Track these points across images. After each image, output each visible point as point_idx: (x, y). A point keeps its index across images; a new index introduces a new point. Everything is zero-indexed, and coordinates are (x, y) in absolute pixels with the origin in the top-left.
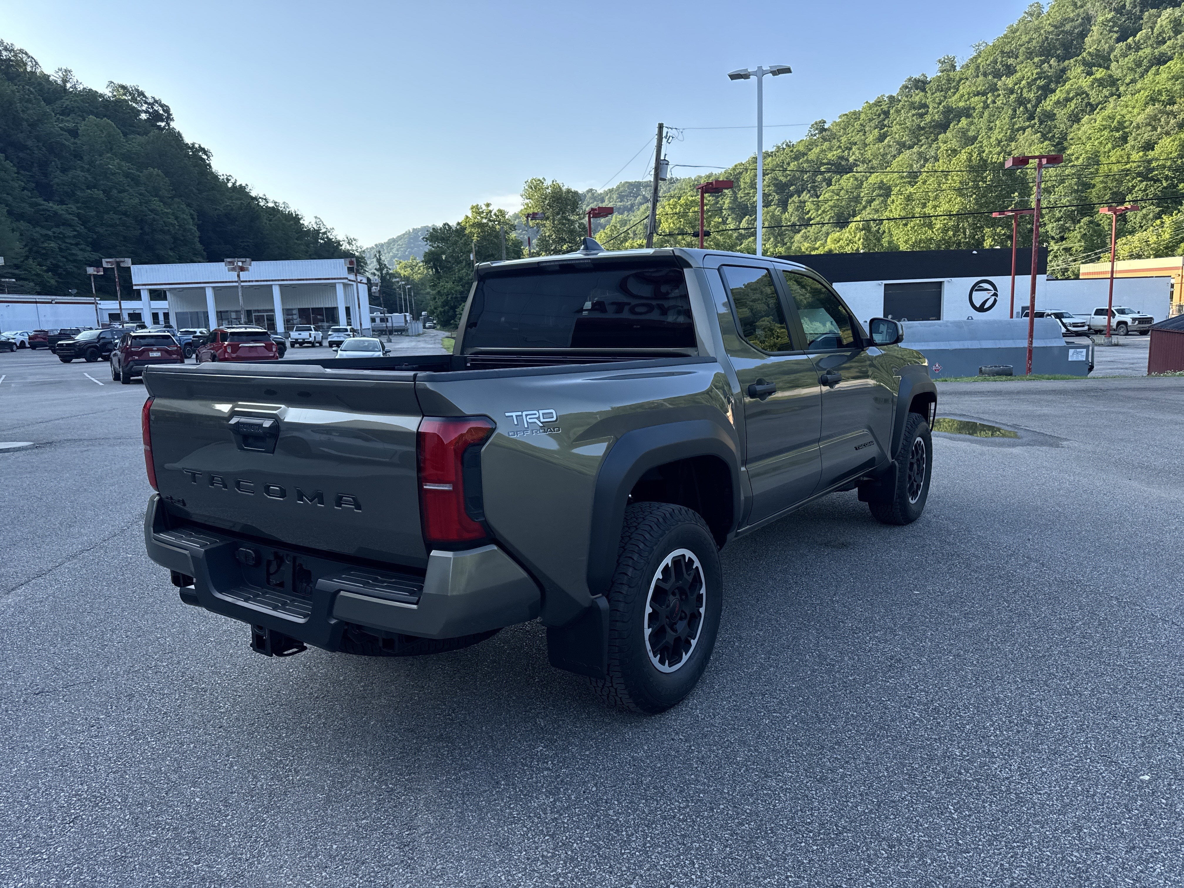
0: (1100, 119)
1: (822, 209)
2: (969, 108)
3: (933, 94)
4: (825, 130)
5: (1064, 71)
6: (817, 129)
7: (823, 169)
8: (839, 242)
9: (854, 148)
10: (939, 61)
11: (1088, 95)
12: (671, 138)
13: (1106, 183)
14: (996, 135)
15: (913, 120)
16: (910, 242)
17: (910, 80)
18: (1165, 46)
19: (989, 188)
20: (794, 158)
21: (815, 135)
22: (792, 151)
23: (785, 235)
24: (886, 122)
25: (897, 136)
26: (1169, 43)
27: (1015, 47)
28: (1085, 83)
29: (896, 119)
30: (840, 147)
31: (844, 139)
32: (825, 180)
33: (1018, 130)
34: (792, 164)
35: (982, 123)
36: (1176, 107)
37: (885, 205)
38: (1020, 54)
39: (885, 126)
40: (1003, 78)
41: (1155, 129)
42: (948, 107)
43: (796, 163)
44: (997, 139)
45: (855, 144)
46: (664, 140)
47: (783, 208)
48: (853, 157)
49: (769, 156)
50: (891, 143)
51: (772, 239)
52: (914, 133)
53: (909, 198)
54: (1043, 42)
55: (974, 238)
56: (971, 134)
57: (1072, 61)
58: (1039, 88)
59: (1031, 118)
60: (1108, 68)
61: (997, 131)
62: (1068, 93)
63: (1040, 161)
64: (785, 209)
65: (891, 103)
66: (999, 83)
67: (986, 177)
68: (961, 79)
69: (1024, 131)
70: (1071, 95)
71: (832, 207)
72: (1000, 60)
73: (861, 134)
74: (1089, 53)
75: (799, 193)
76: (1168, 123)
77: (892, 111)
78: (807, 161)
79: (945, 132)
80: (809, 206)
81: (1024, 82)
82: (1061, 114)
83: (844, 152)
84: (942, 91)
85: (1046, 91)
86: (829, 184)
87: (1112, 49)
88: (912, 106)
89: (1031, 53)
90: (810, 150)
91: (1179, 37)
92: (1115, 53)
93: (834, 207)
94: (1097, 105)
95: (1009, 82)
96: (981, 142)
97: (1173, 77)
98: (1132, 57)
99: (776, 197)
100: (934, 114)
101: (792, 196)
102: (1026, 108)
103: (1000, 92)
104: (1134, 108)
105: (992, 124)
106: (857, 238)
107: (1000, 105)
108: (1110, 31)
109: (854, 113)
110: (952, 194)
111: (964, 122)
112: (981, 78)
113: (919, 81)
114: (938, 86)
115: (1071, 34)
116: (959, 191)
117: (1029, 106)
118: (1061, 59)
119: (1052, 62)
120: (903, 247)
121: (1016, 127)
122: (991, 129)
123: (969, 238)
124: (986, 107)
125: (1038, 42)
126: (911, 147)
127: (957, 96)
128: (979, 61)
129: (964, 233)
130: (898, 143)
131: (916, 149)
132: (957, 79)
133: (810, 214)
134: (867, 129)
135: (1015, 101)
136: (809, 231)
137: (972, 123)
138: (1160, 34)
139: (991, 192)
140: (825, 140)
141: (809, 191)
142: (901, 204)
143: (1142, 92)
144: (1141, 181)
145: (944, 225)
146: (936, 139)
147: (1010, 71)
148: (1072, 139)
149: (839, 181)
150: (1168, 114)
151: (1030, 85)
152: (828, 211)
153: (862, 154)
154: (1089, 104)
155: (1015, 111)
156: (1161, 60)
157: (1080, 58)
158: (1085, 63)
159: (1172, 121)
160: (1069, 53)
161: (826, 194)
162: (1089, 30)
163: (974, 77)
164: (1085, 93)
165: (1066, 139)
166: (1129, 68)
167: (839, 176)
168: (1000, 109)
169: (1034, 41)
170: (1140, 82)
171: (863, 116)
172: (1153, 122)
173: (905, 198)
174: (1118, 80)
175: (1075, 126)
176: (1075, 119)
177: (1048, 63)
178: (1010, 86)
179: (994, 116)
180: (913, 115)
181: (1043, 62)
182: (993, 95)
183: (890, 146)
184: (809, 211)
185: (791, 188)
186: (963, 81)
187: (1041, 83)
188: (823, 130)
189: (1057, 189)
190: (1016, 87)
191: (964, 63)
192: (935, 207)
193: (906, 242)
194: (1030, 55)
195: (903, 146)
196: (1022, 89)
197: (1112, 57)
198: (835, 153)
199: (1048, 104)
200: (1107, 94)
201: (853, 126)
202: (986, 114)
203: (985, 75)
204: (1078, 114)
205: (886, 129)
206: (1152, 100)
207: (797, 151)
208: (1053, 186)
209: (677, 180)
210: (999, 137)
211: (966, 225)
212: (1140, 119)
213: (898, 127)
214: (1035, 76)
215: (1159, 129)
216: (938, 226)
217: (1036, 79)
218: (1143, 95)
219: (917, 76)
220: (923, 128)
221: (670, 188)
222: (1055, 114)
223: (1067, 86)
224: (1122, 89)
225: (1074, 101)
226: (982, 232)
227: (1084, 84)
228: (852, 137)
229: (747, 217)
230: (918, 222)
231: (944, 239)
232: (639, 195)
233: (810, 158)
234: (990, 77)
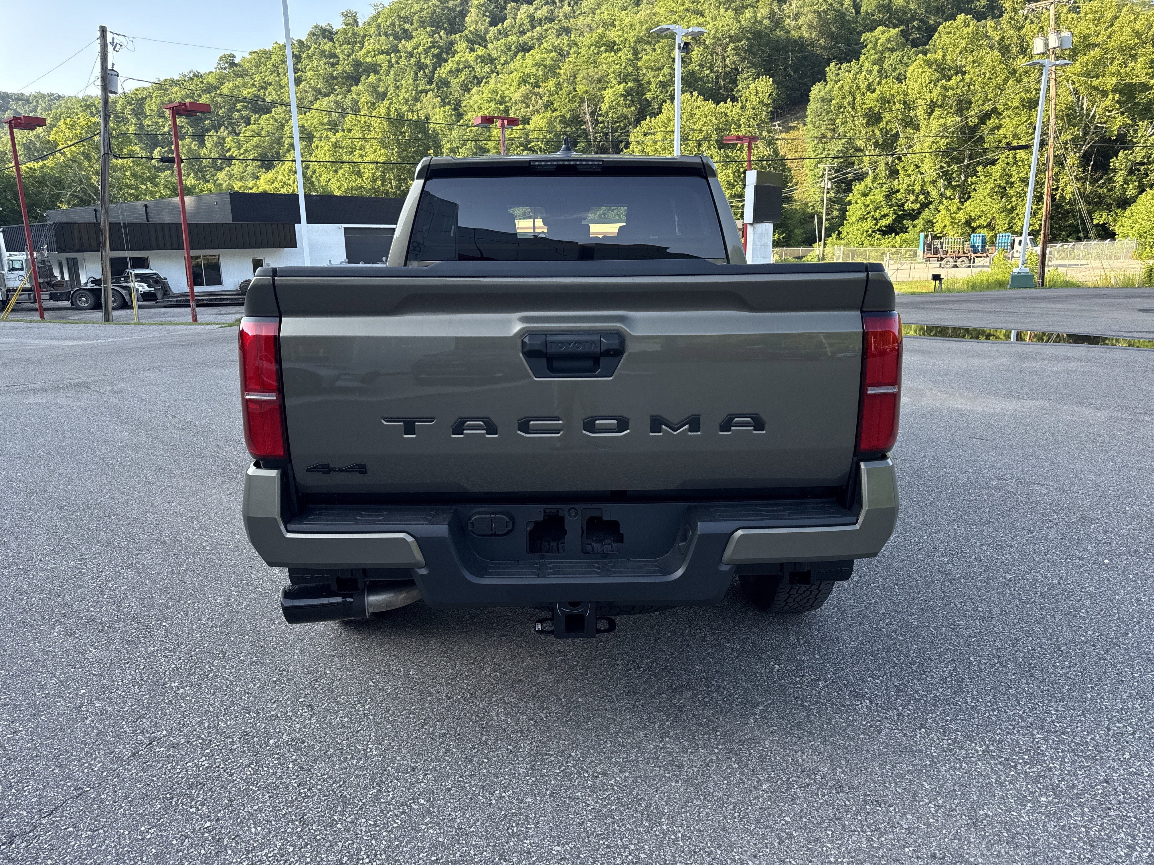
0: (487, 91)
1: (244, 147)
2: (376, 64)
3: (340, 45)
4: (236, 65)
5: (452, 43)
6: (226, 62)
7: (239, 106)
8: (273, 183)
9: (270, 89)
10: (343, 14)
11: (474, 69)
12: (118, 46)
13: (498, 149)
14: (403, 94)
15: (325, 69)
16: (343, 189)
17: (316, 27)
18: (525, 37)
19: (408, 143)
20: (205, 90)
21: (225, 69)
22: (202, 82)
23: (207, 171)
24: (299, 66)
25: (312, 81)
26: (528, 34)
27: (410, 14)
28: (470, 57)
29: (308, 65)
30: (254, 85)
31: (257, 78)
32: (242, 117)
33: (422, 92)
34: (204, 97)
35: (389, 80)
36: (541, 90)
37: (309, 150)
38: (415, 21)
39: (299, 70)
40: (403, 41)
41: (528, 106)
42: (357, 61)
43: (208, 95)
44: (404, 98)
45: (270, 84)
46: (110, 48)
47: (200, 143)
48: (270, 97)
49: (176, 84)
50: (307, 88)
51: (192, 175)
52: (327, 81)
53: (336, 146)
54: (433, 14)
55: (399, 189)
56: (381, 89)
57: (457, 36)
58: (434, 56)
59: (430, 82)
60: (486, 47)
61: (404, 90)
62: (458, 64)
63: (503, 122)
64: (202, 143)
65: (300, 47)
66: (400, 45)
67: (405, 133)
68: (365, 36)
69: (426, 93)
70: (461, 67)
71: (255, 147)
72: (397, 23)
73: (275, 74)
74: (470, 31)
75: (216, 128)
76: (537, 103)
77: (304, 56)
78: (220, 95)
79: (357, 85)
80: (229, 142)
81: (421, 48)
82: (455, 83)
83: (259, 91)
84: (349, 44)
85: (440, 60)
86: (248, 123)
87: (487, 32)
88: (323, 54)
89: (423, 22)
90: (222, 84)
91: (535, 30)
92: (489, 35)
93: (257, 147)
94: (482, 78)
95: (409, 45)
96: (391, 99)
97: (536, 64)
98: (503, 41)
99: (190, 130)
100: (344, 67)
101: (208, 130)
102: (425, 72)
103: (402, 54)
104: (510, 85)
105: (398, 83)
106: (291, 180)
107: (403, 67)
108: (484, 15)
109: (265, 52)
110: (377, 146)
111: (373, 77)
112: (383, 37)
113: (325, 30)
114: (345, 38)
115: (454, 11)
116: (383, 144)
117: (427, 71)
118: (451, 32)
119: (442, 33)
120: (337, 193)
121: (419, 89)
122: (398, 87)
123: (395, 188)
124: (391, 66)
125: (428, 13)
126: (327, 95)
127: (364, 51)
128: (379, 21)
129: (391, 183)
130: (314, 89)
131: (332, 97)
132: (362, 34)
133: (231, 152)
134: (280, 70)
135: (415, 65)
136: (233, 170)
137: (380, 80)
138: (521, 25)
139: (410, 147)
140: (237, 75)
141: (227, 128)
142: (329, 151)
143: (515, 73)
144: (524, 151)
145: (373, 174)
146: (349, 91)
147: (408, 36)
148: (465, 106)
149: (258, 121)
150: (536, 95)
151: (426, 51)
152: (251, 150)
153: (279, 96)
154: (475, 77)
155: (417, 74)
156: (525, 48)
157: (463, 34)
158: (468, 40)
159: (540, 102)
160: (454, 28)
161: (246, 132)
162: (468, 11)
163: (377, 36)
164: (470, 66)
165: (460, 106)
166: (502, 50)
167: (257, 116)
168: (404, 70)
169: (425, 12)
170: (511, 64)
171: (274, 57)
172: (526, 100)
173: (333, 145)
174: (495, 59)
175: (467, 95)
176: (466, 89)
177: (439, 34)
178: (410, 49)
179: (399, 75)
180: (325, 64)
181: (434, 32)
182: (396, 56)
183: (306, 91)
184: (230, 149)
185: (206, 122)
186: (367, 38)
187: (434, 51)
188: (233, 64)
189: (460, 150)
190: (415, 51)
191: (366, 20)
192: (362, 156)
193: (339, 188)
194: (423, 24)
195: (318, 94)
196: (420, 54)
197: (487, 38)
198: (250, 90)
199: (443, 71)
200: (488, 70)
201: (265, 65)
202: (392, 72)
203: (386, 35)
204: (467, 84)
205: (300, 73)
206: (524, 81)
207: (208, 83)
208: (458, 147)
209: (59, 97)
210: (406, 96)
211: (392, 176)
212: (517, 96)
213: (311, 72)
214: (429, 44)
215: (531, 107)
216: (367, 175)
217: (430, 47)
218: (516, 76)
219: (323, 24)
220: (336, 78)
221: (51, 105)
222: (449, 82)
223: (457, 58)
224: (499, 67)
225: (464, 73)
226: (406, 184)
227: (470, 59)
228: (266, 76)
229: (159, 148)
230: (347, 169)
231: (374, 188)
232: (9, 109)
233: (223, 93)
234: (391, 38)
